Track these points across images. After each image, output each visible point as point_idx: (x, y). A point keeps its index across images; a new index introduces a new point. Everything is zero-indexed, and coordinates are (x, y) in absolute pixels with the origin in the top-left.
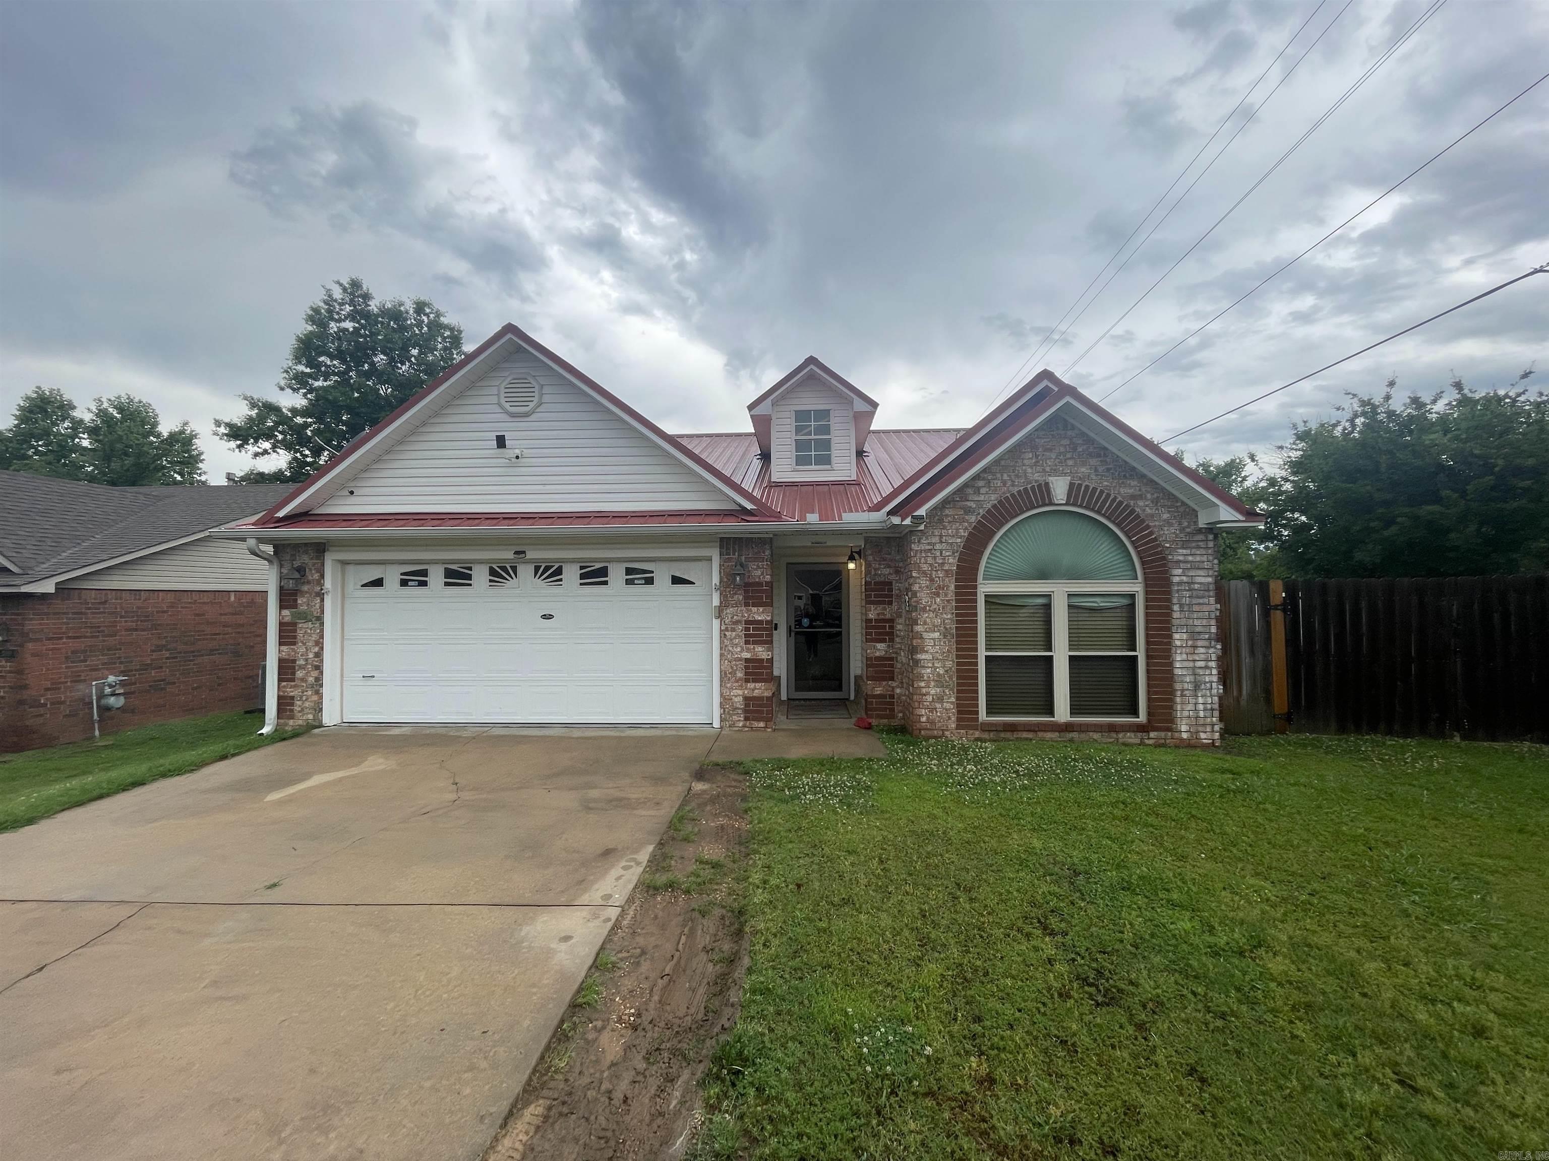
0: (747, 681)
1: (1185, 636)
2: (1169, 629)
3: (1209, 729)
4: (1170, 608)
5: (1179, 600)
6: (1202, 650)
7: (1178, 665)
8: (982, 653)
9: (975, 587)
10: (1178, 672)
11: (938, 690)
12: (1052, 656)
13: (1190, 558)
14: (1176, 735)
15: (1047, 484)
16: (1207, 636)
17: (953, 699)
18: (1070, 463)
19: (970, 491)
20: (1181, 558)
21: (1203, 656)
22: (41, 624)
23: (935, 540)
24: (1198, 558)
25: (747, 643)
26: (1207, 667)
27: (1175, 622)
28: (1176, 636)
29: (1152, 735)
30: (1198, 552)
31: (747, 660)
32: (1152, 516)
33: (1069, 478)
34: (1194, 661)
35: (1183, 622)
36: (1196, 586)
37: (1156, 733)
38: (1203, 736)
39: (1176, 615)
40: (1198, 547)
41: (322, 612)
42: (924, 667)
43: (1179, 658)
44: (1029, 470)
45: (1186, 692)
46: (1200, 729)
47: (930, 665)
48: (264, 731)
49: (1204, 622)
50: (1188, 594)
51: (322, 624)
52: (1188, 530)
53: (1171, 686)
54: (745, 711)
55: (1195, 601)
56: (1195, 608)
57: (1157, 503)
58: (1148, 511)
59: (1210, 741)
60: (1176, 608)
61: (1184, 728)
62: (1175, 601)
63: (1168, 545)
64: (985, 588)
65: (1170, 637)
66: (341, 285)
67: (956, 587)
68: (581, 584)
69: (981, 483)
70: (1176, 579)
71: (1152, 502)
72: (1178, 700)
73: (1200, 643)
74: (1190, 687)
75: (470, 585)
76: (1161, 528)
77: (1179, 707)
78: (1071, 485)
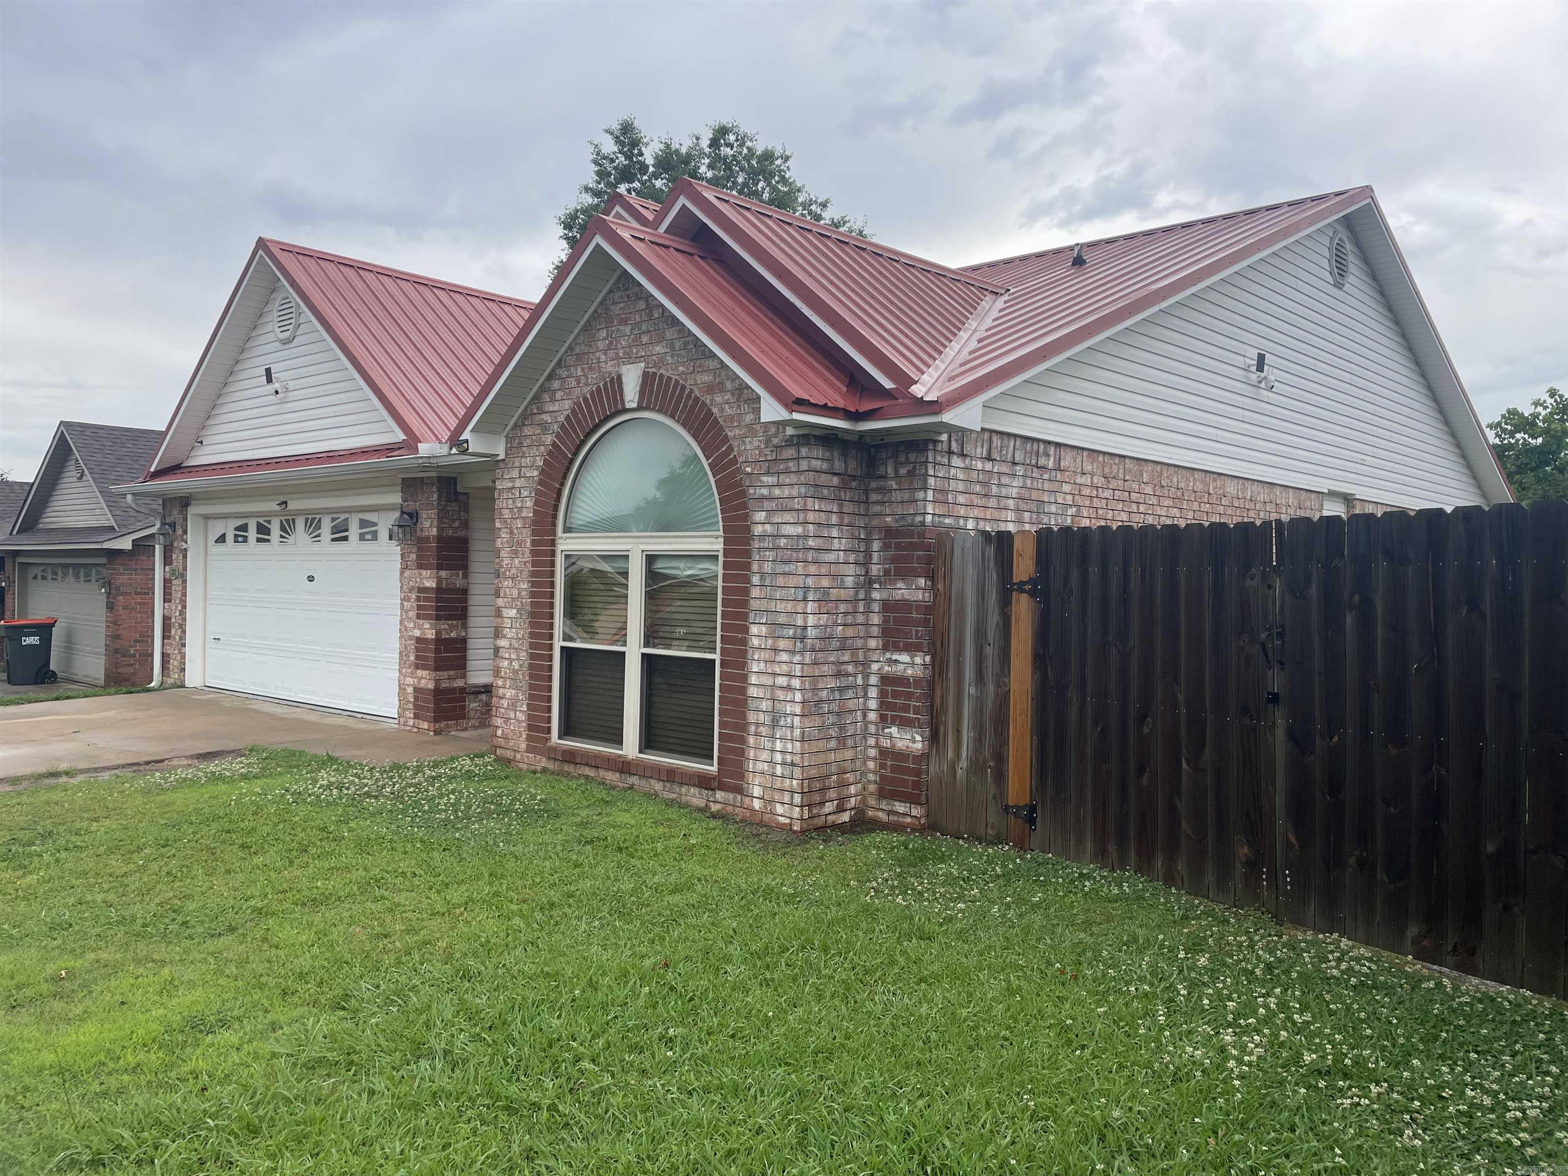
0: (417, 667)
1: (764, 630)
2: (745, 617)
3: (787, 798)
4: (747, 580)
5: (760, 567)
6: (784, 657)
7: (753, 679)
8: (558, 643)
9: (553, 543)
10: (753, 692)
11: (513, 692)
12: (623, 654)
13: (777, 492)
14: (747, 800)
15: (619, 377)
16: (791, 632)
17: (525, 708)
18: (645, 339)
19: (546, 397)
20: (765, 491)
21: (785, 668)
22: (130, 579)
23: (515, 474)
24: (786, 492)
25: (419, 617)
26: (789, 688)
27: (754, 604)
28: (754, 630)
29: (720, 795)
30: (788, 481)
31: (418, 640)
32: (732, 418)
33: (643, 365)
34: (774, 674)
35: (764, 605)
36: (783, 542)
37: (723, 794)
38: (779, 809)
39: (755, 592)
40: (788, 472)
41: (185, 569)
42: (502, 658)
43: (755, 669)
44: (603, 358)
45: (761, 729)
46: (777, 796)
47: (507, 656)
48: (152, 685)
49: (789, 607)
50: (770, 555)
51: (185, 581)
52: (775, 441)
53: (743, 716)
54: (416, 706)
55: (780, 568)
56: (780, 581)
57: (740, 395)
58: (728, 411)
59: (788, 821)
60: (755, 580)
61: (757, 791)
62: (755, 567)
63: (749, 470)
64: (566, 544)
65: (746, 630)
66: (612, 134)
67: (534, 543)
68: (333, 540)
69: (556, 384)
70: (758, 530)
71: (733, 395)
72: (751, 740)
73: (782, 644)
74: (768, 719)
75: (269, 541)
76: (742, 438)
77: (752, 753)
78: (645, 375)
